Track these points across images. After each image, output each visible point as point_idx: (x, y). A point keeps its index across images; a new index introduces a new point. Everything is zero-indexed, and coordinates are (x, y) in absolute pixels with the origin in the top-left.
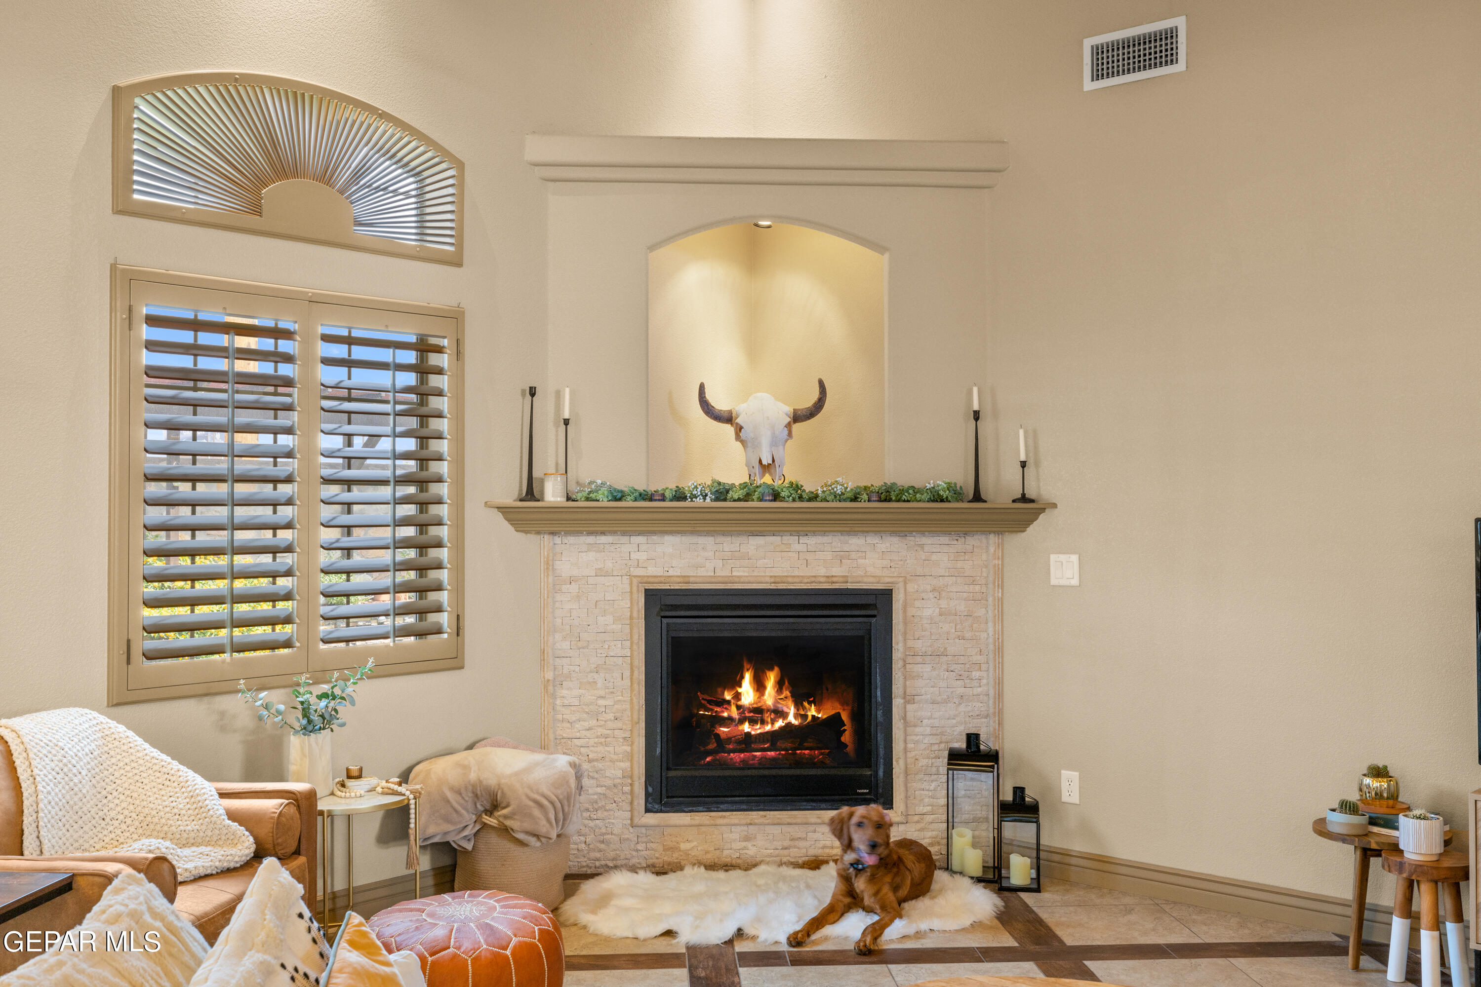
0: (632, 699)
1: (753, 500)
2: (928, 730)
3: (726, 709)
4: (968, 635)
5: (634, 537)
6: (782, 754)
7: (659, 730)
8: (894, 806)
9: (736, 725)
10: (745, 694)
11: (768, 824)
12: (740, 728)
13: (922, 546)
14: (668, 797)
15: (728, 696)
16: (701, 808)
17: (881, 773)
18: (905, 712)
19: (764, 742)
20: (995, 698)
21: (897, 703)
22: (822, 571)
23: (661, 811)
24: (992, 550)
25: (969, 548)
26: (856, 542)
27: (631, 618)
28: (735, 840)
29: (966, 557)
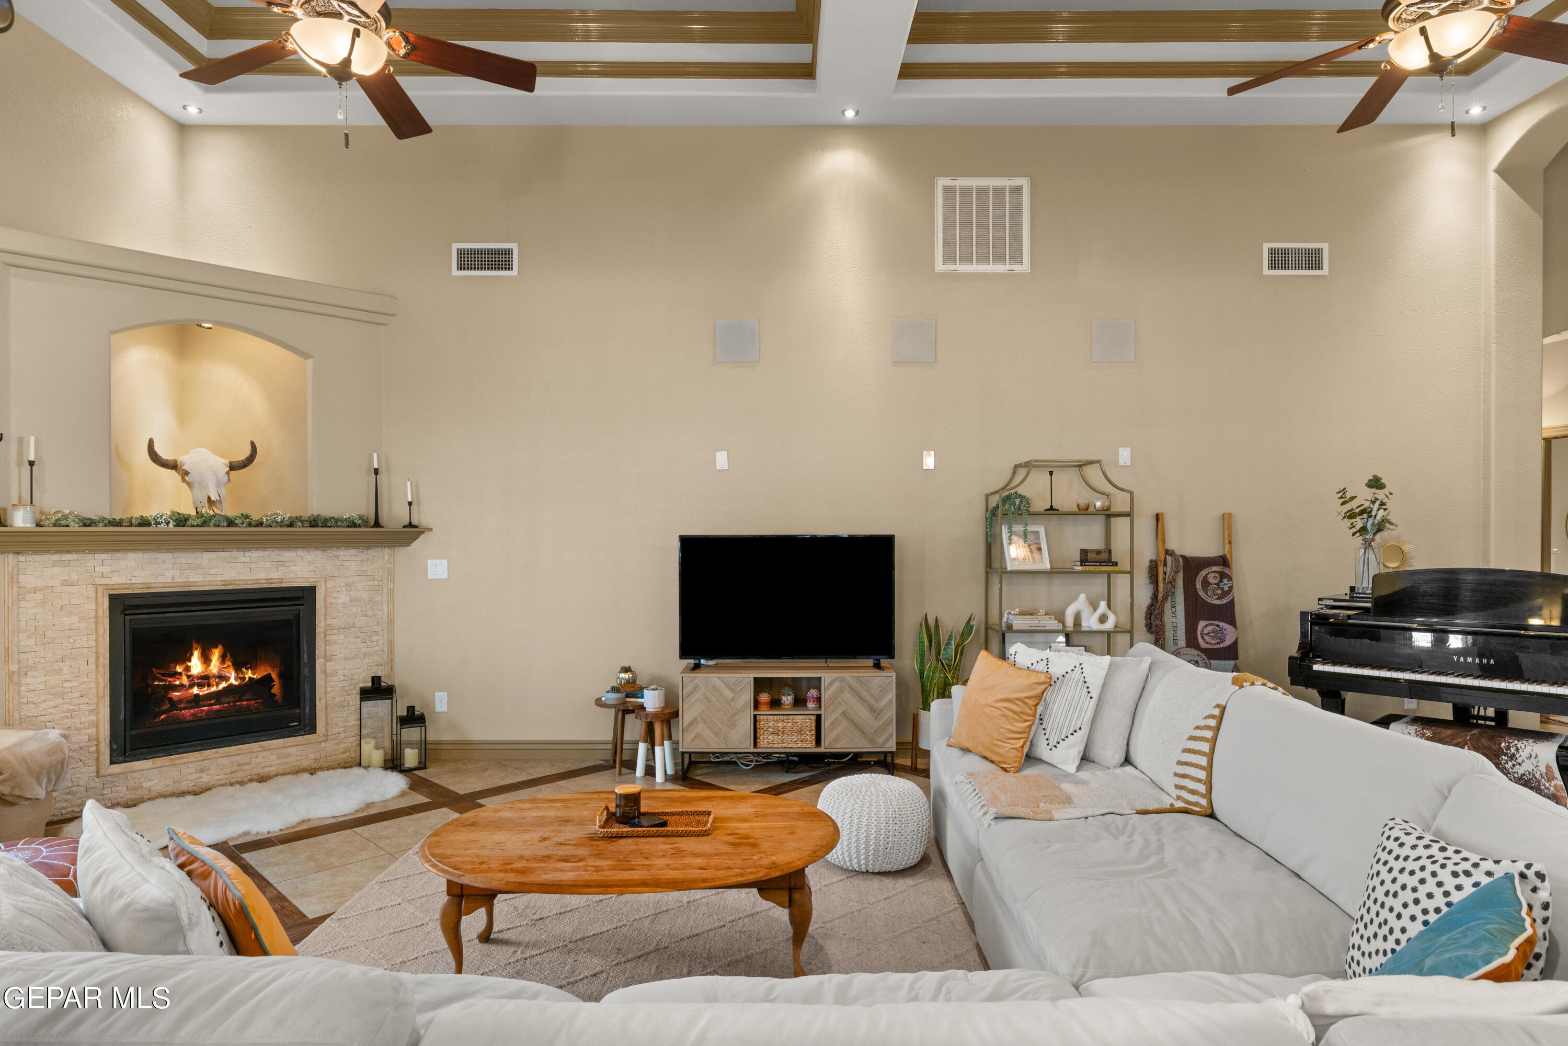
0: (97, 679)
1: (209, 526)
2: (342, 678)
3: (178, 678)
4: (370, 613)
5: (98, 555)
6: (225, 707)
7: (122, 701)
8: (317, 731)
9: (187, 690)
10: (194, 667)
11: (220, 757)
12: (190, 691)
13: (337, 557)
14: (131, 750)
15: (179, 669)
16: (161, 754)
17: (307, 710)
18: (326, 667)
19: (210, 699)
20: (388, 652)
21: (319, 662)
22: (263, 576)
23: (125, 762)
24: (387, 558)
25: (370, 557)
26: (289, 555)
27: (96, 617)
28: (191, 773)
29: (369, 563)
